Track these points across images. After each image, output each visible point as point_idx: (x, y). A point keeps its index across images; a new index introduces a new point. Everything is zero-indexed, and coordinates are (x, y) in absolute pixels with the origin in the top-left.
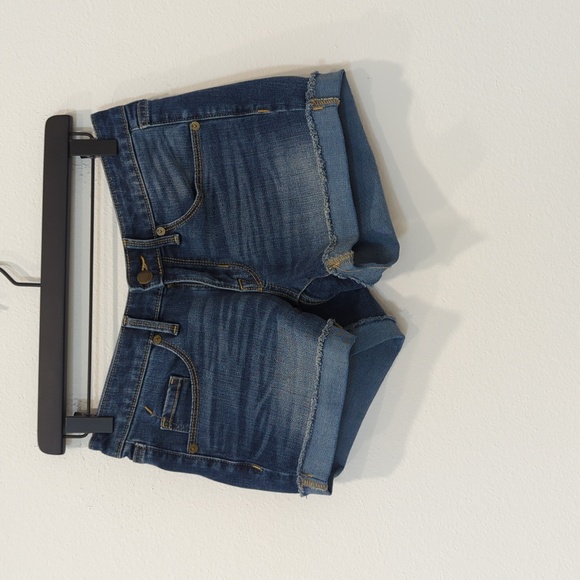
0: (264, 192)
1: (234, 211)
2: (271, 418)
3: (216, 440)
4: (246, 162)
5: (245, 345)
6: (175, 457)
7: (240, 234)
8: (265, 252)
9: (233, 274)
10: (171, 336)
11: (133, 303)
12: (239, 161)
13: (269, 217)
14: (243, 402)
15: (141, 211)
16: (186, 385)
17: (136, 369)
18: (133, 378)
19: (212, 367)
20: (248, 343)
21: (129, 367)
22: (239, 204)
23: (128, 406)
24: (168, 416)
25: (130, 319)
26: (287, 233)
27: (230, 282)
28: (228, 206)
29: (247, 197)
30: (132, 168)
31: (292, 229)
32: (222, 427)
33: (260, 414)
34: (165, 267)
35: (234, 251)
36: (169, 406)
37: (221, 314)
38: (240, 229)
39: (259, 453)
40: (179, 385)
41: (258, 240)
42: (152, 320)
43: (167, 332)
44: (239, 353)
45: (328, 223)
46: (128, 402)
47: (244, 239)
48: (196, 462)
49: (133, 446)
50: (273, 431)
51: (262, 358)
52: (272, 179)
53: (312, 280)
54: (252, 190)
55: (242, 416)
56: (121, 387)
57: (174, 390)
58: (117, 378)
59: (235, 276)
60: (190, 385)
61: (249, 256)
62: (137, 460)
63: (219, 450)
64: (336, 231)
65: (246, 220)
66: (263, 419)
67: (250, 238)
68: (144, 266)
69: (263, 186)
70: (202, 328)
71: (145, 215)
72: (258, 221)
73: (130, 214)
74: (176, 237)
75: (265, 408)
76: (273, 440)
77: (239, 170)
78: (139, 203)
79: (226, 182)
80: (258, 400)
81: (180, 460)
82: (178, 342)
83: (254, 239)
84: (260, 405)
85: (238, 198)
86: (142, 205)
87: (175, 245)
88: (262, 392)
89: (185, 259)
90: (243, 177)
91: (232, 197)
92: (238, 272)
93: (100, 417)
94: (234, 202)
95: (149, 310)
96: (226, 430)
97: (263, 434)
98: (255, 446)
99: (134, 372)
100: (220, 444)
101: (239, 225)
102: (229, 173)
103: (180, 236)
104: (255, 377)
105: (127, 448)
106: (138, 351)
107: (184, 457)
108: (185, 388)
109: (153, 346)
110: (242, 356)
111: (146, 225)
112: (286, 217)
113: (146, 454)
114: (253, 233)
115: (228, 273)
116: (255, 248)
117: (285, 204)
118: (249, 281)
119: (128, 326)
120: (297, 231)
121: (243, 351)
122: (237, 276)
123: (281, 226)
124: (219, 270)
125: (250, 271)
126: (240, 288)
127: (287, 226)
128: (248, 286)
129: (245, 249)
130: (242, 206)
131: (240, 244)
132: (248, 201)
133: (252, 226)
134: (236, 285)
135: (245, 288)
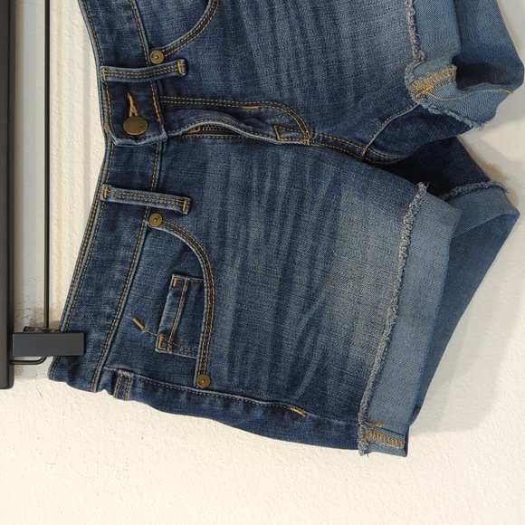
1: (265, 23)
2: (322, 339)
3: (236, 370)
5: (289, 229)
6: (177, 393)
7: (276, 56)
8: (314, 83)
9: (266, 117)
10: (179, 215)
11: (116, 165)
13: (319, 28)
14: (280, 313)
15: (127, 26)
16: (195, 288)
17: (123, 262)
18: (118, 276)
19: (238, 262)
20: (294, 226)
21: (112, 261)
22: (272, 13)
23: (109, 317)
24: (166, 333)
25: (114, 190)
26: (347, 53)
28: (256, 15)
31: (354, 46)
32: (246, 351)
33: (306, 333)
34: (164, 111)
35: (267, 83)
36: (168, 319)
38: (276, 48)
39: (301, 390)
40: (185, 289)
41: (303, 65)
42: (149, 190)
43: (174, 208)
44: (280, 242)
45: (412, 32)
46: (108, 310)
47: (283, 63)
48: (207, 400)
49: (115, 376)
50: (325, 353)
51: (314, 249)
55: (278, 335)
56: (99, 289)
57: (177, 295)
58: (94, 276)
59: (270, 122)
60: (201, 288)
61: (291, 91)
62: (120, 396)
63: (241, 384)
64: (424, 44)
65: (284, 35)
66: (309, 341)
67: (292, 62)
68: (132, 109)
70: (224, 204)
71: (134, 33)
72: (304, 35)
73: (111, 31)
74: (181, 64)
75: (314, 324)
76: (322, 372)
78: (124, 14)
80: (303, 312)
81: (183, 397)
82: (187, 224)
83: (297, 63)
84: (305, 319)
86: (129, 19)
87: (178, 78)
88: (310, 299)
89: (193, 96)
92: (273, 115)
93: (65, 332)
94: (264, 10)
95: (142, 175)
96: (252, 356)
97: (307, 363)
98: (295, 380)
99: (119, 267)
100: (243, 375)
101: (275, 43)
103: (186, 62)
104: (301, 277)
105: (105, 378)
106: (126, 237)
107: (190, 394)
108: (193, 293)
109: (149, 230)
110: (284, 247)
111: (136, 46)
112: (345, 29)
113: (134, 386)
114: (297, 54)
115: (259, 117)
116: (300, 78)
118: (290, 127)
119: (112, 200)
120: (362, 50)
121: (287, 237)
122: (273, 120)
123: (338, 42)
124: (245, 113)
125: (291, 113)
126: (276, 138)
127: (347, 42)
128: (288, 135)
129: (284, 79)
130: (277, 16)
131: (277, 71)
132: (286, 7)
133: (294, 44)
134: (271, 133)
135: (284, 138)
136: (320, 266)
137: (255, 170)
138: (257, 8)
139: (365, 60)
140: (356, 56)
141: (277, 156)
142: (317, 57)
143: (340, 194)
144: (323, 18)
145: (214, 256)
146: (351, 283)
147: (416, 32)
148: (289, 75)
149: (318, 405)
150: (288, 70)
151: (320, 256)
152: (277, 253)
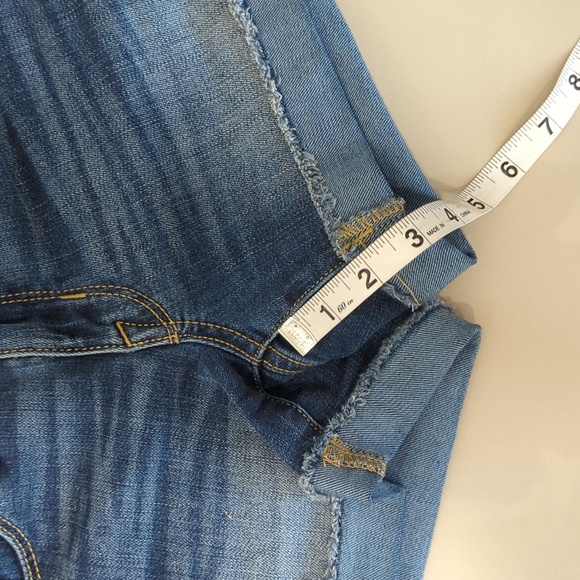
0: (118, 90)
1: (65, 157)
4: (61, 34)
7: (97, 210)
8: (162, 237)
9: (98, 312)
12: (48, 37)
13: (148, 148)
19: (76, 550)
22: (71, 139)
26: (197, 181)
27: (95, 335)
28: (48, 149)
29: (85, 115)
31: (203, 169)
35: (93, 254)
37: (98, 419)
38: (94, 197)
41: (140, 213)
45: (284, 127)
47: (109, 218)
52: (127, 56)
54: (90, 94)
59: (107, 318)
61: (132, 258)
64: (307, 141)
65: (99, 175)
67: (123, 213)
69: (112, 77)
72: (128, 166)
77: (50, 57)
79: (27, 94)
83: (131, 212)
85: (65, 125)
90: (61, 69)
91: (52, 125)
92: (111, 307)
94: (58, 137)
101: (89, 189)
102: (30, 71)
112: (184, 143)
114: (126, 199)
115: (88, 312)
116: (140, 234)
117: (172, 113)
118: (144, 322)
122: (113, 316)
123: (180, 166)
124: (64, 308)
125: (139, 298)
126: (125, 345)
127: (191, 163)
128: (143, 335)
129: (118, 244)
130: (80, 142)
131: (104, 232)
132: (89, 124)
133: (119, 185)
134: (114, 340)
135: (136, 342)
136: (207, 540)
137: (97, 396)
138: (46, 137)
139: (225, 186)
140: (211, 184)
141: (131, 368)
142: (158, 196)
143: (226, 421)
144: (149, 131)
145: (42, 543)
146: (260, 560)
147: (291, 125)
148: (123, 234)
150: (120, 227)
151: (207, 524)
152: (137, 529)
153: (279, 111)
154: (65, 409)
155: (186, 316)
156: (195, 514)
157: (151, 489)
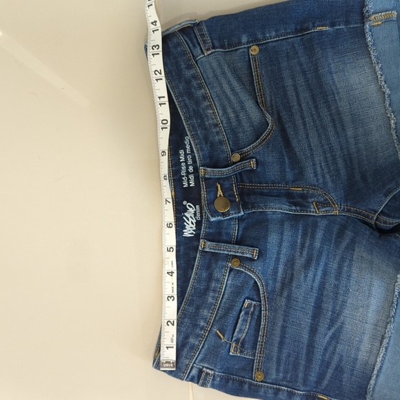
0: (329, 107)
1: (301, 132)
2: (340, 347)
3: (282, 368)
4: (307, 80)
6: (242, 383)
7: (312, 155)
8: (338, 170)
9: (307, 197)
10: (252, 260)
11: (209, 228)
12: (301, 80)
13: (337, 133)
14: (313, 330)
15: (217, 138)
16: (257, 309)
17: (214, 291)
18: (210, 300)
19: (285, 294)
21: (207, 289)
22: (305, 124)
23: (202, 328)
24: (237, 341)
25: (209, 243)
26: (353, 148)
27: (305, 206)
28: (295, 125)
29: (312, 116)
30: (205, 97)
31: (356, 144)
32: (289, 356)
33: (329, 343)
34: (241, 194)
35: (309, 173)
36: (240, 330)
37: (299, 241)
38: (311, 150)
39: (325, 382)
40: (252, 309)
41: (330, 159)
42: (230, 243)
43: (248, 256)
44: (314, 280)
46: (202, 323)
47: (317, 159)
48: (263, 390)
50: (341, 360)
52: (334, 94)
53: (389, 198)
54: (316, 107)
55: (311, 346)
56: (198, 308)
57: (247, 313)
58: (194, 298)
59: (310, 200)
60: (261, 311)
61: (324, 177)
63: (285, 378)
65: (314, 140)
66: (331, 348)
67: (322, 158)
68: (220, 192)
69: (326, 102)
70: (279, 253)
71: (221, 142)
72: (328, 139)
73: (206, 143)
74: (253, 162)
75: (335, 337)
76: (339, 370)
77: (300, 89)
78: (214, 130)
79: (289, 103)
80: (329, 329)
81: (246, 387)
82: (258, 267)
83: (326, 158)
84: (330, 333)
85: (303, 118)
86: (218, 133)
87: (252, 171)
88: (333, 321)
89: (260, 183)
90: (305, 95)
91: (297, 117)
92: (313, 196)
94: (299, 122)
95: (228, 234)
96: (292, 359)
97: (329, 364)
98: (321, 377)
99: (211, 294)
100: (286, 372)
101: (310, 146)
102: (291, 93)
103: (257, 160)
104: (328, 306)
106: (217, 274)
107: (251, 384)
108: (257, 313)
109: (231, 270)
110: (316, 284)
111: (223, 152)
112: (350, 133)
114: (325, 152)
115: (304, 197)
116: (328, 168)
117: (347, 119)
118: (325, 204)
119: (207, 250)
120: (361, 146)
122: (313, 200)
123: (347, 141)
124: (292, 193)
125: (325, 194)
126: (316, 212)
127: (352, 141)
128: (324, 209)
129: (319, 169)
130: (308, 126)
131: (314, 165)
132: (313, 119)
133: (322, 146)
134: (312, 210)
135: (321, 212)
136: (340, 298)
137: (300, 231)
138: (295, 122)
139: (364, 153)
140: (358, 151)
141: (316, 222)
142: (338, 153)
143: (354, 250)
144: (338, 125)
145: (269, 289)
146: (361, 310)
148: (321, 166)
149: (337, 392)
150: (320, 164)
151: (341, 292)
152: (312, 289)
153: (393, 126)
154: (287, 234)
155: (342, 204)
156: (336, 286)
157: (320, 273)
